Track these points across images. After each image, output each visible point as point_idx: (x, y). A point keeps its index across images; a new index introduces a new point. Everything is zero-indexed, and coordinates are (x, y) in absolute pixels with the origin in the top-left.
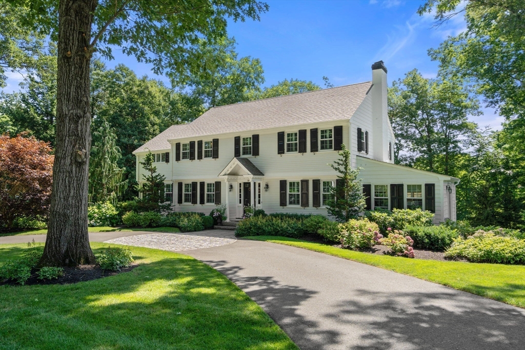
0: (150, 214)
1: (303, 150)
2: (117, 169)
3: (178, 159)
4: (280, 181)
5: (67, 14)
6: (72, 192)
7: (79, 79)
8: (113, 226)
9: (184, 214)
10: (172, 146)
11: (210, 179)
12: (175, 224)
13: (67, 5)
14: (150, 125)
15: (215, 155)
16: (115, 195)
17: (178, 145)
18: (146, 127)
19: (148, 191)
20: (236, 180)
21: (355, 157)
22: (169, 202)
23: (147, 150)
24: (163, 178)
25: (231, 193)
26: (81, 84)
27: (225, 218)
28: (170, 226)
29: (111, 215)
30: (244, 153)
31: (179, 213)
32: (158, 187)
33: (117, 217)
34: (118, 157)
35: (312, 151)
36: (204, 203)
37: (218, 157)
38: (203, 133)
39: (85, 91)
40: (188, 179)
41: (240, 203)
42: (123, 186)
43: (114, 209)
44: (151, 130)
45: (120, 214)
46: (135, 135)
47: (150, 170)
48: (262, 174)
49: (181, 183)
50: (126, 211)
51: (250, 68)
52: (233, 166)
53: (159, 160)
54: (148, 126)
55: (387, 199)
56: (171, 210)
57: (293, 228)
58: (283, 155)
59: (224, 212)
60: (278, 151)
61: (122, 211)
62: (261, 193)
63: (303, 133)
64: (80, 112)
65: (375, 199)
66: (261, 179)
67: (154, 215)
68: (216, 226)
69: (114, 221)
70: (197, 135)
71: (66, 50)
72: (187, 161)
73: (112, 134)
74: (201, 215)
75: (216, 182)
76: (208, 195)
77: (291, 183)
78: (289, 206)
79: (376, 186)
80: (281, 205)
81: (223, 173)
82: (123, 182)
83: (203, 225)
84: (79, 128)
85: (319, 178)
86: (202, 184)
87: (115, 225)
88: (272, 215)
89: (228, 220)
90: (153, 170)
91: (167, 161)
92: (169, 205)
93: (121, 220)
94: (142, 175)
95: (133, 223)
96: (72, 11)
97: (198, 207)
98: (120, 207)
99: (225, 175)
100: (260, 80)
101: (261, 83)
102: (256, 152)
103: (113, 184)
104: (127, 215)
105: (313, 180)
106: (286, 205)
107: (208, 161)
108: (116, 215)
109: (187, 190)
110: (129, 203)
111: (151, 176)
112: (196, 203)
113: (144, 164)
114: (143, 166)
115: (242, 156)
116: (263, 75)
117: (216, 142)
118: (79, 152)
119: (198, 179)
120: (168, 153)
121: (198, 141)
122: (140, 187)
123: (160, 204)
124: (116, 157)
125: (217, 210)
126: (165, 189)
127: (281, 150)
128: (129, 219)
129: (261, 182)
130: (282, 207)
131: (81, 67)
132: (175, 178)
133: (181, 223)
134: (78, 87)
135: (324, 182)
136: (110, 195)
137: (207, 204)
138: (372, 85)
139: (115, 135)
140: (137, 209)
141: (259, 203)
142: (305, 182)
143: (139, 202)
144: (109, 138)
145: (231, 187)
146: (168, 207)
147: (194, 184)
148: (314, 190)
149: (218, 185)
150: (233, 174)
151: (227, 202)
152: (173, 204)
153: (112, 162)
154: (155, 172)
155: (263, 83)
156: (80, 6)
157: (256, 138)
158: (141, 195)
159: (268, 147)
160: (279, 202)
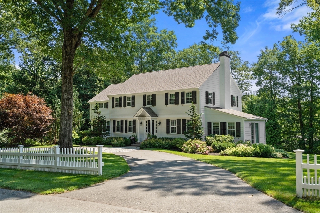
0: (97, 138)
1: (177, 103)
2: (79, 113)
3: (113, 106)
4: (167, 120)
5: (65, 61)
6: (67, 126)
7: (69, 84)
8: (77, 144)
9: (115, 138)
10: (110, 99)
11: (130, 118)
12: (110, 143)
13: (65, 57)
14: (98, 81)
15: (133, 104)
16: (78, 127)
17: (113, 99)
18: (95, 82)
19: (96, 125)
20: (144, 119)
21: (204, 107)
22: (108, 132)
24: (105, 117)
25: (141, 126)
26: (70, 86)
27: (137, 140)
28: (108, 144)
29: (76, 138)
30: (148, 104)
31: (113, 138)
32: (102, 123)
33: (79, 139)
34: (79, 105)
35: (182, 104)
36: (127, 132)
37: (134, 106)
38: (126, 92)
39: (71, 88)
40: (119, 118)
41: (146, 132)
42: (82, 122)
43: (78, 135)
44: (99, 85)
45: (81, 138)
46: (89, 88)
47: (97, 113)
48: (157, 116)
49: (115, 120)
50: (84, 136)
51: (167, 38)
52: (141, 112)
53: (102, 107)
54: (97, 82)
55: (219, 130)
56: (109, 135)
57: (167, 145)
58: (167, 105)
59: (136, 137)
60: (165, 103)
61: (82, 136)
62: (157, 127)
63: (177, 94)
64: (70, 96)
65: (214, 130)
66: (157, 118)
67: (100, 138)
68: (132, 145)
69: (78, 142)
70: (123, 94)
71: (65, 74)
72: (118, 108)
73: (76, 92)
74: (124, 138)
75: (133, 120)
76: (129, 127)
77: (172, 121)
78: (171, 134)
79: (214, 123)
80: (167, 133)
81: (136, 115)
82: (82, 120)
83: (125, 144)
84: (70, 103)
85: (186, 119)
86: (126, 121)
87: (78, 144)
88: (160, 138)
89: (139, 141)
90: (99, 113)
91: (107, 107)
92: (108, 133)
93: (82, 141)
94: (93, 116)
95: (88, 143)
96: (67, 59)
97: (124, 134)
98: (81, 134)
99: (137, 116)
100: (175, 45)
101: (175, 47)
102: (154, 104)
103: (76, 120)
104: (85, 138)
105: (183, 120)
106: (169, 133)
107: (129, 108)
108: (79, 138)
109: (118, 125)
110: (86, 132)
111: (98, 117)
112: (123, 132)
113: (94, 110)
114: (93, 111)
115: (147, 106)
116: (176, 41)
117: (133, 98)
118: (70, 112)
119: (124, 118)
120: (108, 103)
121: (124, 97)
122: (92, 123)
123: (103, 132)
124: (78, 105)
125: (133, 136)
126: (106, 124)
127: (166, 103)
128: (86, 141)
129: (157, 120)
130: (167, 134)
131: (70, 80)
132: (111, 117)
133: (113, 142)
134: (69, 87)
135: (188, 121)
136: (75, 127)
137: (128, 132)
138: (220, 65)
139: (78, 93)
140: (90, 135)
141: (156, 132)
142: (179, 121)
143: (91, 131)
144: (74, 94)
145: (141, 123)
146: (107, 134)
147: (122, 121)
148: (183, 125)
149: (135, 121)
150: (142, 116)
151: (138, 131)
152: (110, 132)
153: (76, 108)
154: (100, 114)
155: (177, 47)
156: (70, 57)
157: (154, 96)
158: (92, 127)
159: (160, 101)
160: (166, 132)
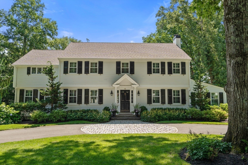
3: (65, 72)
10: (60, 63)
17: (66, 63)
23: (49, 64)
35: (168, 74)
37: (102, 73)
40: (75, 87)
41: (118, 102)
49: (67, 89)
52: (123, 79)
60: (148, 72)
63: (163, 63)
76: (92, 98)
77: (154, 91)
78: (153, 104)
81: (116, 83)
97: (83, 106)
102: (132, 72)
105: (168, 90)
109: (72, 94)
112: (81, 103)
115: (122, 74)
117: (101, 63)
119: (82, 87)
121: (85, 62)
130: (149, 105)
135: (174, 91)
137: (90, 104)
141: (132, 103)
145: (112, 93)
149: (101, 91)
157: (132, 63)
160: (147, 102)
